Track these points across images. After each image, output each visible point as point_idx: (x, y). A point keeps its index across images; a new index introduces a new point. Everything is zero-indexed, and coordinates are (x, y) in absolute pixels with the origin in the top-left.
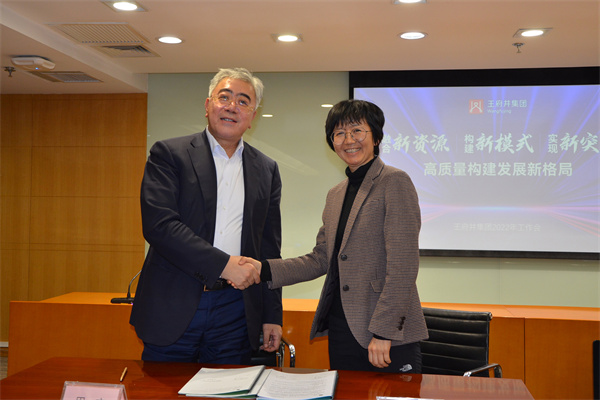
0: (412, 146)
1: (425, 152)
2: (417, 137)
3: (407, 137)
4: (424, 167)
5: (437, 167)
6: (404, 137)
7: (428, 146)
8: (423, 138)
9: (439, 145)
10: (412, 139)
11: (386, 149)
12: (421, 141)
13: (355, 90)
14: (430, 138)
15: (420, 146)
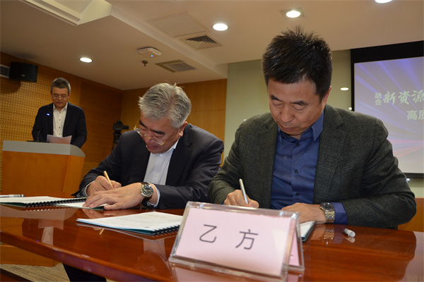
0: (398, 100)
1: (408, 103)
2: (401, 93)
3: (394, 94)
4: (408, 114)
5: (418, 114)
6: (391, 93)
7: (410, 99)
8: (406, 93)
9: (418, 98)
10: (397, 95)
11: (378, 102)
12: (404, 97)
13: (355, 64)
14: (411, 93)
15: (404, 99)
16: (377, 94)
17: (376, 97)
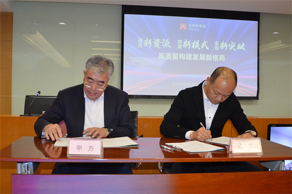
0: (153, 45)
2: (155, 40)
3: (151, 40)
4: (159, 55)
5: (165, 55)
6: (149, 40)
7: (161, 45)
8: (158, 40)
9: (166, 44)
10: (153, 41)
11: (140, 45)
12: (157, 42)
13: (125, 15)
14: (161, 41)
15: (157, 45)
16: (139, 39)
17: (139, 41)
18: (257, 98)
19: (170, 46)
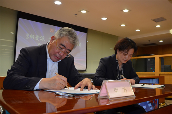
0: (35, 38)
3: (34, 35)
7: (39, 39)
8: (38, 36)
9: (42, 39)
10: (35, 36)
11: (27, 38)
13: (19, 18)
14: (40, 37)
15: (37, 38)
16: (27, 34)
17: (27, 35)
18: (86, 71)
19: (44, 40)
